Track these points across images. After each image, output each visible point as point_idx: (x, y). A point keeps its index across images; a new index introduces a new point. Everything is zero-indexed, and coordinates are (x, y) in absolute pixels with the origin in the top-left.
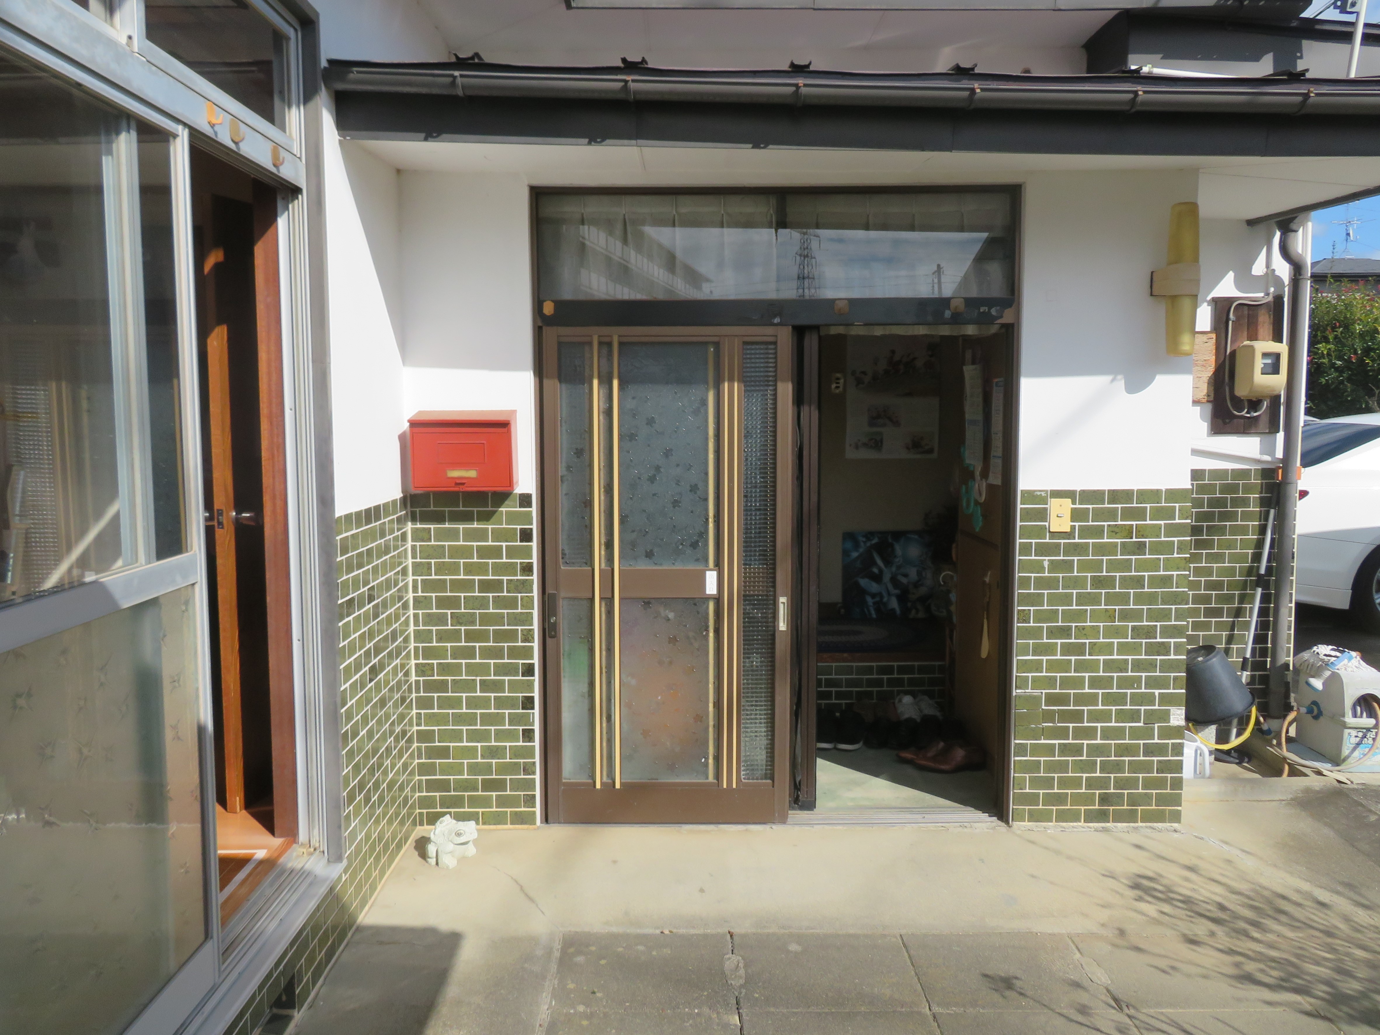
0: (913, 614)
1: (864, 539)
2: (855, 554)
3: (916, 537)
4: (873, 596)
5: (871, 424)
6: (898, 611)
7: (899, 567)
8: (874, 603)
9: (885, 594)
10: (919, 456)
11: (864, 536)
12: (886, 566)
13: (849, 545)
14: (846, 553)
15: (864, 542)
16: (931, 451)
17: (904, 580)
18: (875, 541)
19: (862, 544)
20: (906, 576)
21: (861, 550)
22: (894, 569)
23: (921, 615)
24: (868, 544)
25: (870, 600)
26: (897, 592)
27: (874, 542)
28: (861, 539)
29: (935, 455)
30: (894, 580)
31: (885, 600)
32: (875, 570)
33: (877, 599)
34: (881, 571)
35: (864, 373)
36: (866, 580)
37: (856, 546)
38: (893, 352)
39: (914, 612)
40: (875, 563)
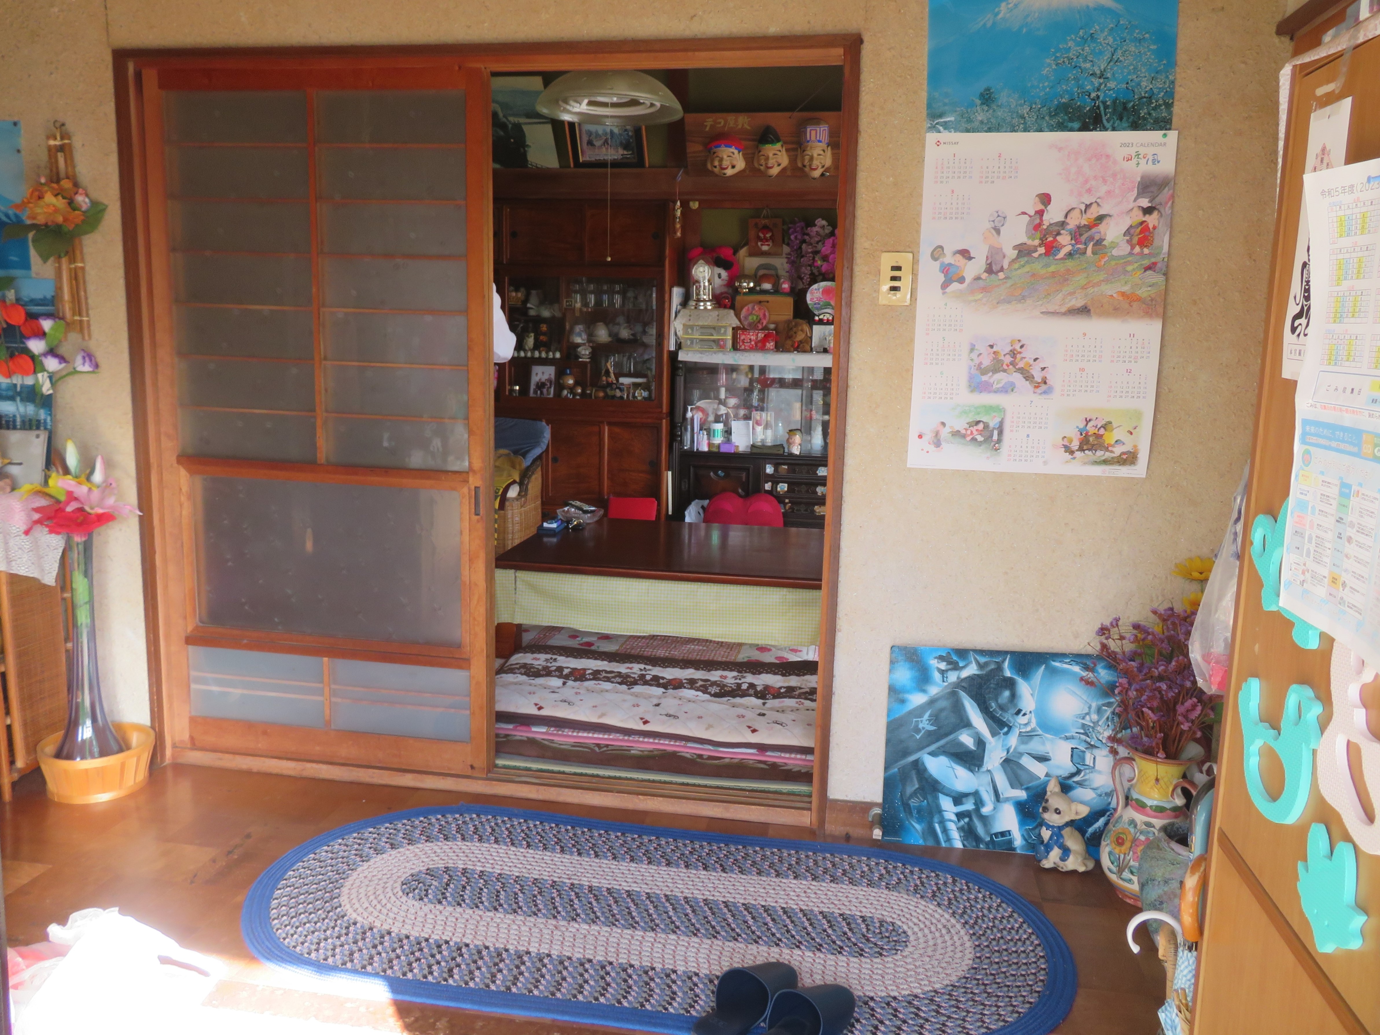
0: (1052, 859)
1: (943, 666)
2: (917, 699)
3: (1076, 669)
4: (958, 799)
5: (977, 387)
6: (1018, 841)
7: (1027, 737)
8: (960, 816)
9: (988, 797)
10: (1097, 471)
11: (941, 658)
12: (994, 734)
13: (904, 675)
14: (895, 692)
15: (942, 672)
16: (1129, 459)
17: (1039, 770)
18: (971, 670)
19: (937, 676)
20: (1042, 759)
21: (934, 690)
22: (1013, 740)
23: (1075, 863)
24: (953, 677)
25: (946, 804)
26: (1021, 794)
27: (965, 674)
28: (935, 664)
29: (1139, 470)
30: (1010, 764)
31: (985, 810)
32: (967, 739)
33: (969, 806)
34: (981, 743)
35: (965, 254)
36: (943, 760)
37: (923, 678)
38: (1046, 199)
39: (1055, 853)
40: (967, 724)
